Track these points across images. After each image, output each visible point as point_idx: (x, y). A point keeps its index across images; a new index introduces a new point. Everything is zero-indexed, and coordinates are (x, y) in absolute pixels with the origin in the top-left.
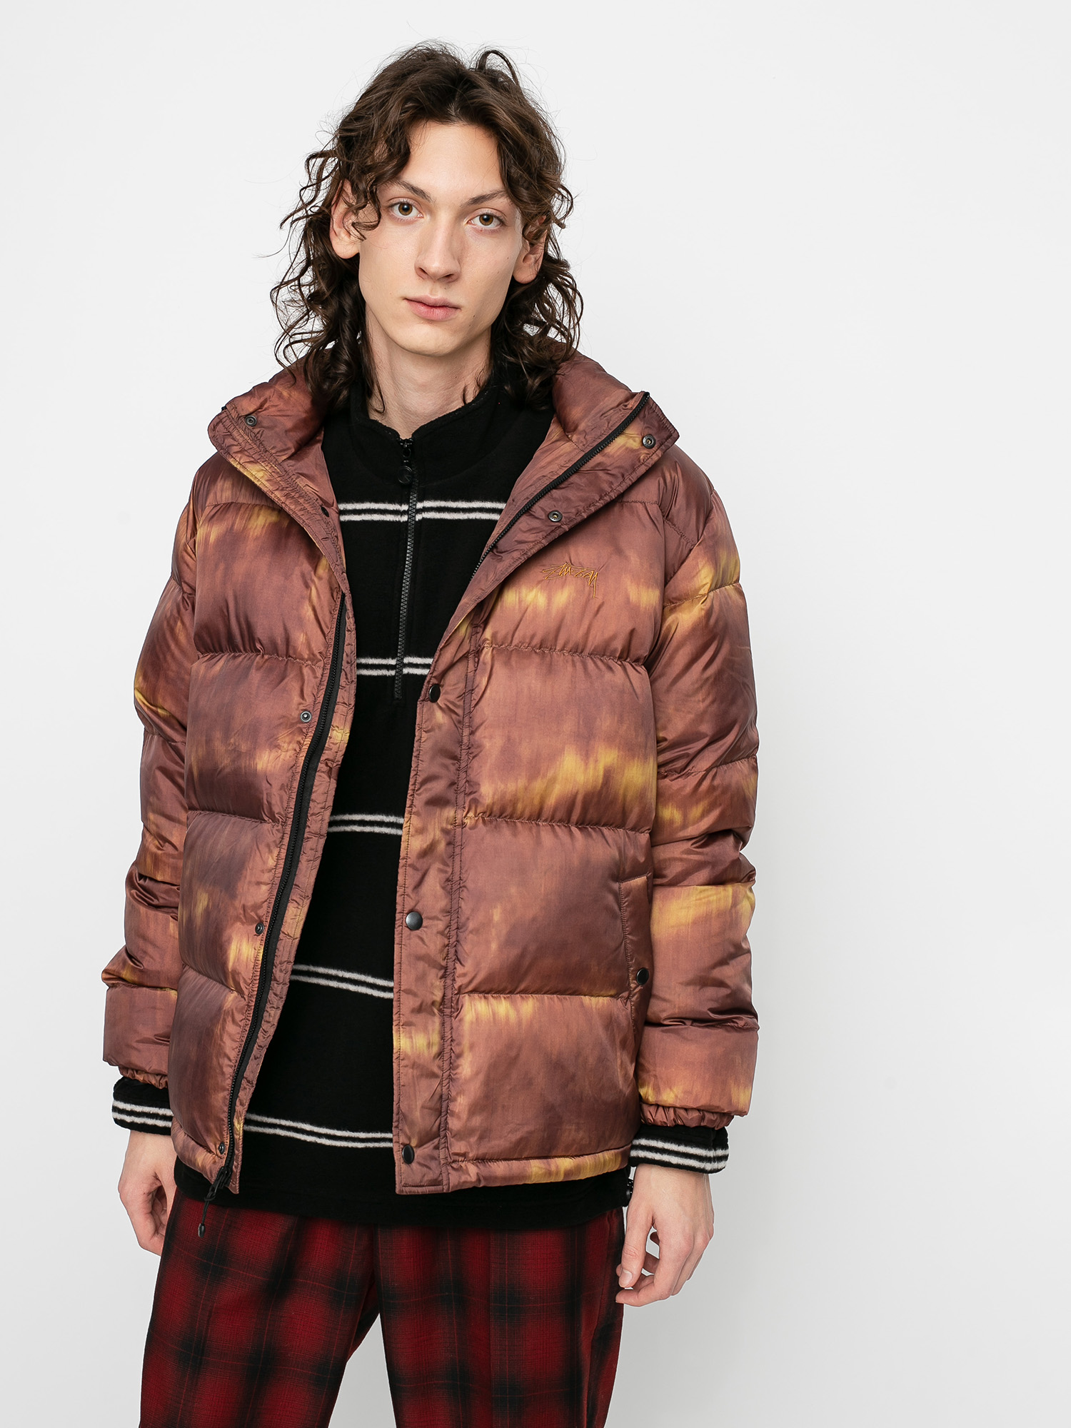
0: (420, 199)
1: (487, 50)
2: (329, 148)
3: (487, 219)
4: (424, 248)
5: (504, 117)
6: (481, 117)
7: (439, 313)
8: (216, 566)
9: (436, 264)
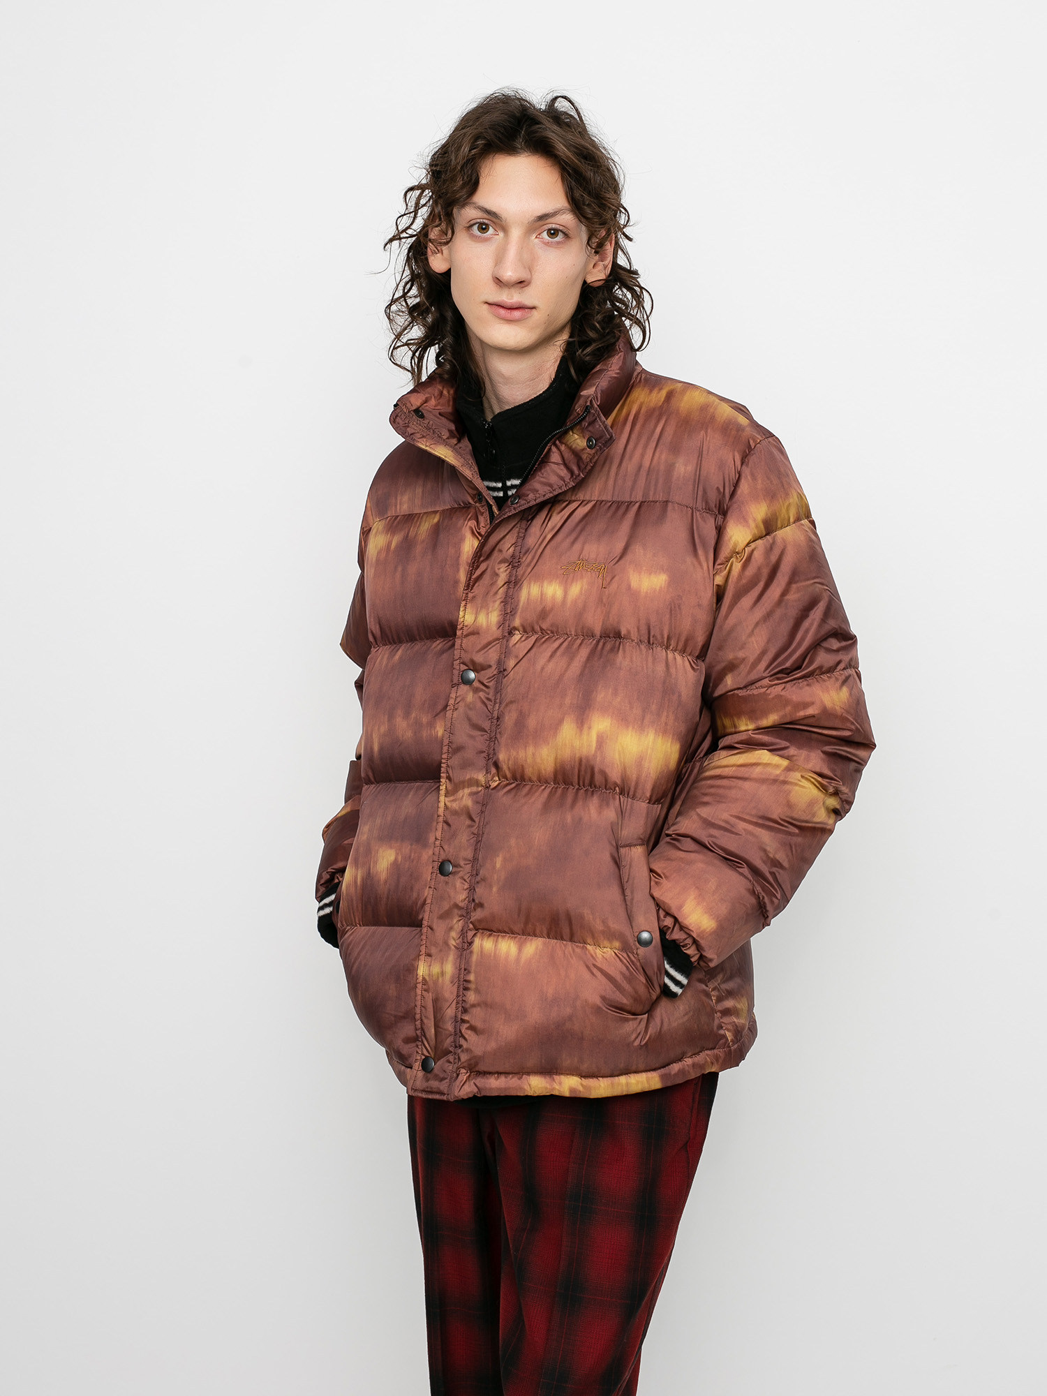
0: (494, 220)
1: (555, 95)
2: (424, 182)
3: (553, 233)
4: (499, 260)
5: (561, 149)
6: (542, 148)
7: (517, 314)
8: (396, 568)
9: (509, 274)
